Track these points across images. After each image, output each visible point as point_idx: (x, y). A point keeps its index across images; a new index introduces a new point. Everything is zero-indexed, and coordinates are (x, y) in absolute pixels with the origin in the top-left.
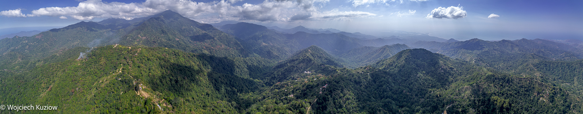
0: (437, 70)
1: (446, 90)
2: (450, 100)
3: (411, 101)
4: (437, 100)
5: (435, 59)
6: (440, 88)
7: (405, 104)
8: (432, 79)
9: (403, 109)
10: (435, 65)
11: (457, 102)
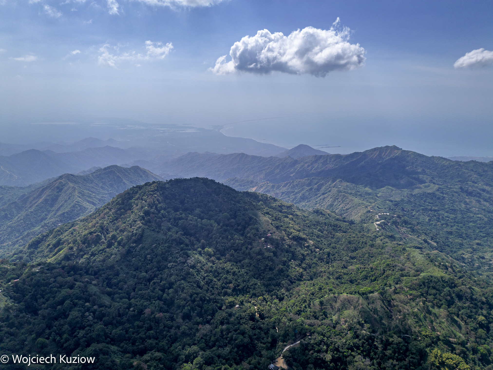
0: (251, 244)
1: (281, 299)
2: (294, 329)
3: (169, 334)
4: (253, 329)
5: (246, 210)
6: (263, 295)
7: (151, 344)
8: (235, 269)
9: (146, 357)
10: (245, 228)
11: (315, 334)
